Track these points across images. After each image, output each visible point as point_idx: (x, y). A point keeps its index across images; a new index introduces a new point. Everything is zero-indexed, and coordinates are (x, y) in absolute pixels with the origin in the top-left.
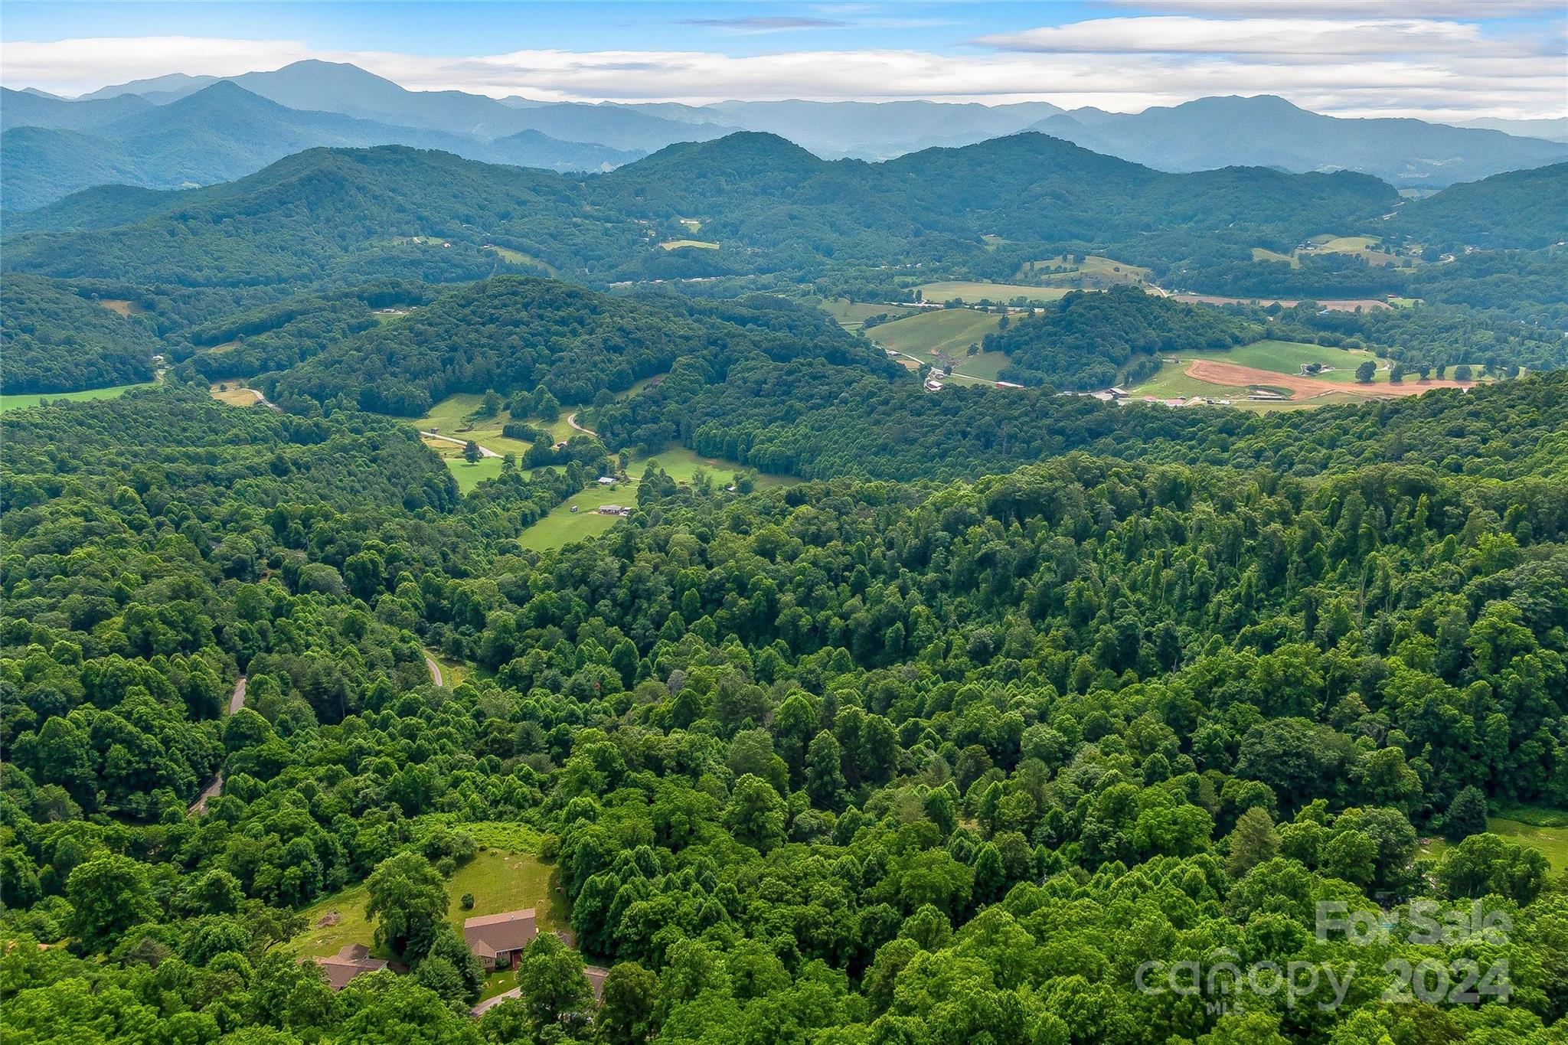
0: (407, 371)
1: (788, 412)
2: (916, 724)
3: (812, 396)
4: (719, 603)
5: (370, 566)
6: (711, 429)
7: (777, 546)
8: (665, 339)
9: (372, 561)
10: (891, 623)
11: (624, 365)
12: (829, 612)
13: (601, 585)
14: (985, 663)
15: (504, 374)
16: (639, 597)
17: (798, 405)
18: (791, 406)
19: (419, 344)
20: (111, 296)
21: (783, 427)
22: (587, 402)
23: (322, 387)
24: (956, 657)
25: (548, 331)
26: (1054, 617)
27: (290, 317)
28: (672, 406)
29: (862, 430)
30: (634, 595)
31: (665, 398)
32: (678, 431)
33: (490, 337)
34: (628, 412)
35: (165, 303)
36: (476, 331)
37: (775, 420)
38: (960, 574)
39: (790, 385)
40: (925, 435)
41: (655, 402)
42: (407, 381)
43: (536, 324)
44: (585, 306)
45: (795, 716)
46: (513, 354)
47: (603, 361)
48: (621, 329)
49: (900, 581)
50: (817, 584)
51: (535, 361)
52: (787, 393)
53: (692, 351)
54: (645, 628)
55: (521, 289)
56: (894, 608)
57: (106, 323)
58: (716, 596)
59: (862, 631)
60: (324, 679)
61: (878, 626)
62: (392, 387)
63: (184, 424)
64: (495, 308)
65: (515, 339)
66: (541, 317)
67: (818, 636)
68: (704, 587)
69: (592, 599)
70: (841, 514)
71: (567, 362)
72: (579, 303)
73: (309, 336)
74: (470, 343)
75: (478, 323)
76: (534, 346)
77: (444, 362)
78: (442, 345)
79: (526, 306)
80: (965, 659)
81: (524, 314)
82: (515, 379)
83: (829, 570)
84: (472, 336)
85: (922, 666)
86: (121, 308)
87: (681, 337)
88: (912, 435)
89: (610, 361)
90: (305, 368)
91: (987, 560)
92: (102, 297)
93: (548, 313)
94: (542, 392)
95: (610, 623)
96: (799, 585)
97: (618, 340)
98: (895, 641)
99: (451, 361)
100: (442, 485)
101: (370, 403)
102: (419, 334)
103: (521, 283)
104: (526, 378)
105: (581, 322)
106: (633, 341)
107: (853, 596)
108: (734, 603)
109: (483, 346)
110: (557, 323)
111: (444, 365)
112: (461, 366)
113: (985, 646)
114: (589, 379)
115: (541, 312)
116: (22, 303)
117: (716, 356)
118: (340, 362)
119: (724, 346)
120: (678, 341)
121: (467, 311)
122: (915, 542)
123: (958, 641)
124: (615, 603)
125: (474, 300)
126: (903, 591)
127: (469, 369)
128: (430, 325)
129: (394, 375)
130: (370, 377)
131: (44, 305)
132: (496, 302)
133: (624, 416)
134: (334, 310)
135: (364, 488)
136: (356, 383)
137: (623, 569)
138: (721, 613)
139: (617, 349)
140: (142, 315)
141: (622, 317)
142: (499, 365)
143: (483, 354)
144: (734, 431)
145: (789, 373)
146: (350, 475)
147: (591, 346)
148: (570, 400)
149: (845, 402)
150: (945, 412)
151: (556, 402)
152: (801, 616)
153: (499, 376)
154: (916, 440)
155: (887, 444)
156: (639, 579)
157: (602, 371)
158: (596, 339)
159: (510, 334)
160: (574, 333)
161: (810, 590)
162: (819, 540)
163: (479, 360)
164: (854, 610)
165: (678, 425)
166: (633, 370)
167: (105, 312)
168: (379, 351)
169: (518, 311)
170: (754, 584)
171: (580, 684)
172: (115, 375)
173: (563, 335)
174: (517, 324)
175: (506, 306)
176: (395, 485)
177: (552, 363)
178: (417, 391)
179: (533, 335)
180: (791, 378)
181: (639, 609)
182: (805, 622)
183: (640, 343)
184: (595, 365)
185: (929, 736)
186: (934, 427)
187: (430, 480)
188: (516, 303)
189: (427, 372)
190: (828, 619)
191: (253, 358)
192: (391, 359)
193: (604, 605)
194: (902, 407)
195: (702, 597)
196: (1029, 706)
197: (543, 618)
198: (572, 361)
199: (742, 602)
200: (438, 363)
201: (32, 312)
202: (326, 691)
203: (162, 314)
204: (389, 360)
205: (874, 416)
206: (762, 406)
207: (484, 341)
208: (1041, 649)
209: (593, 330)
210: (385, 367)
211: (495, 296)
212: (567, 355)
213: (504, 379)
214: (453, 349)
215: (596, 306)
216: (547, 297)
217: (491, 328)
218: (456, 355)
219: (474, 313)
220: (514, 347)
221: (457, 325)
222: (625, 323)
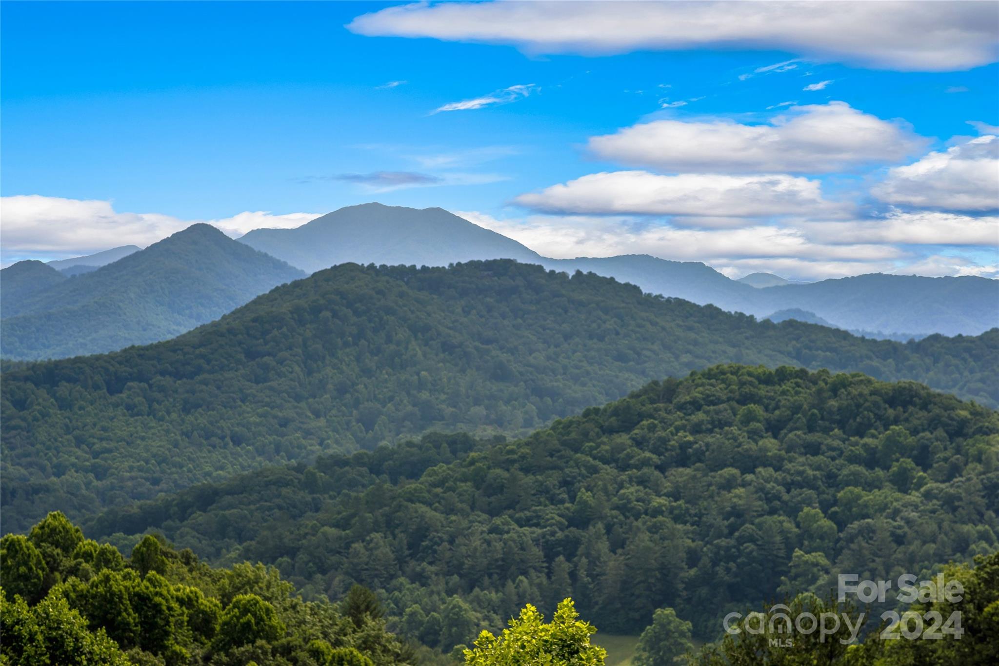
0: (454, 568)
19: (493, 512)
25: (832, 480)
33: (675, 495)
36: (642, 482)
42: (450, 592)
43: (800, 464)
44: (933, 424)
46: (732, 529)
51: (792, 545)
55: (763, 391)
64: (696, 429)
65: (739, 496)
66: (813, 449)
72: (920, 417)
74: (624, 509)
75: (646, 463)
76: (792, 512)
77: (550, 551)
78: (551, 513)
79: (775, 429)
81: (770, 444)
84: (631, 491)
93: (834, 439)
99: (570, 548)
103: (767, 380)
105: (923, 458)
109: (657, 512)
110: (854, 459)
111: (548, 556)
112: (594, 561)
115: (812, 438)
118: (292, 552)
121: (623, 439)
125: (641, 416)
128: (526, 470)
129: (420, 579)
132: (698, 418)
142: (693, 558)
143: (654, 529)
153: (691, 585)
159: (728, 485)
160: (903, 483)
168: (390, 525)
169: (754, 435)
173: (870, 486)
174: (748, 464)
175: (720, 424)
188: (749, 418)
198: (899, 540)
200: (537, 552)
204: (414, 546)
207: (658, 501)
209: (955, 471)
210: (401, 561)
211: (696, 406)
212: (882, 523)
213: (704, 591)
214: (581, 520)
215: (964, 422)
216: (833, 403)
217: (682, 474)
218: (584, 535)
219: (639, 443)
220: (737, 514)
221: (593, 471)
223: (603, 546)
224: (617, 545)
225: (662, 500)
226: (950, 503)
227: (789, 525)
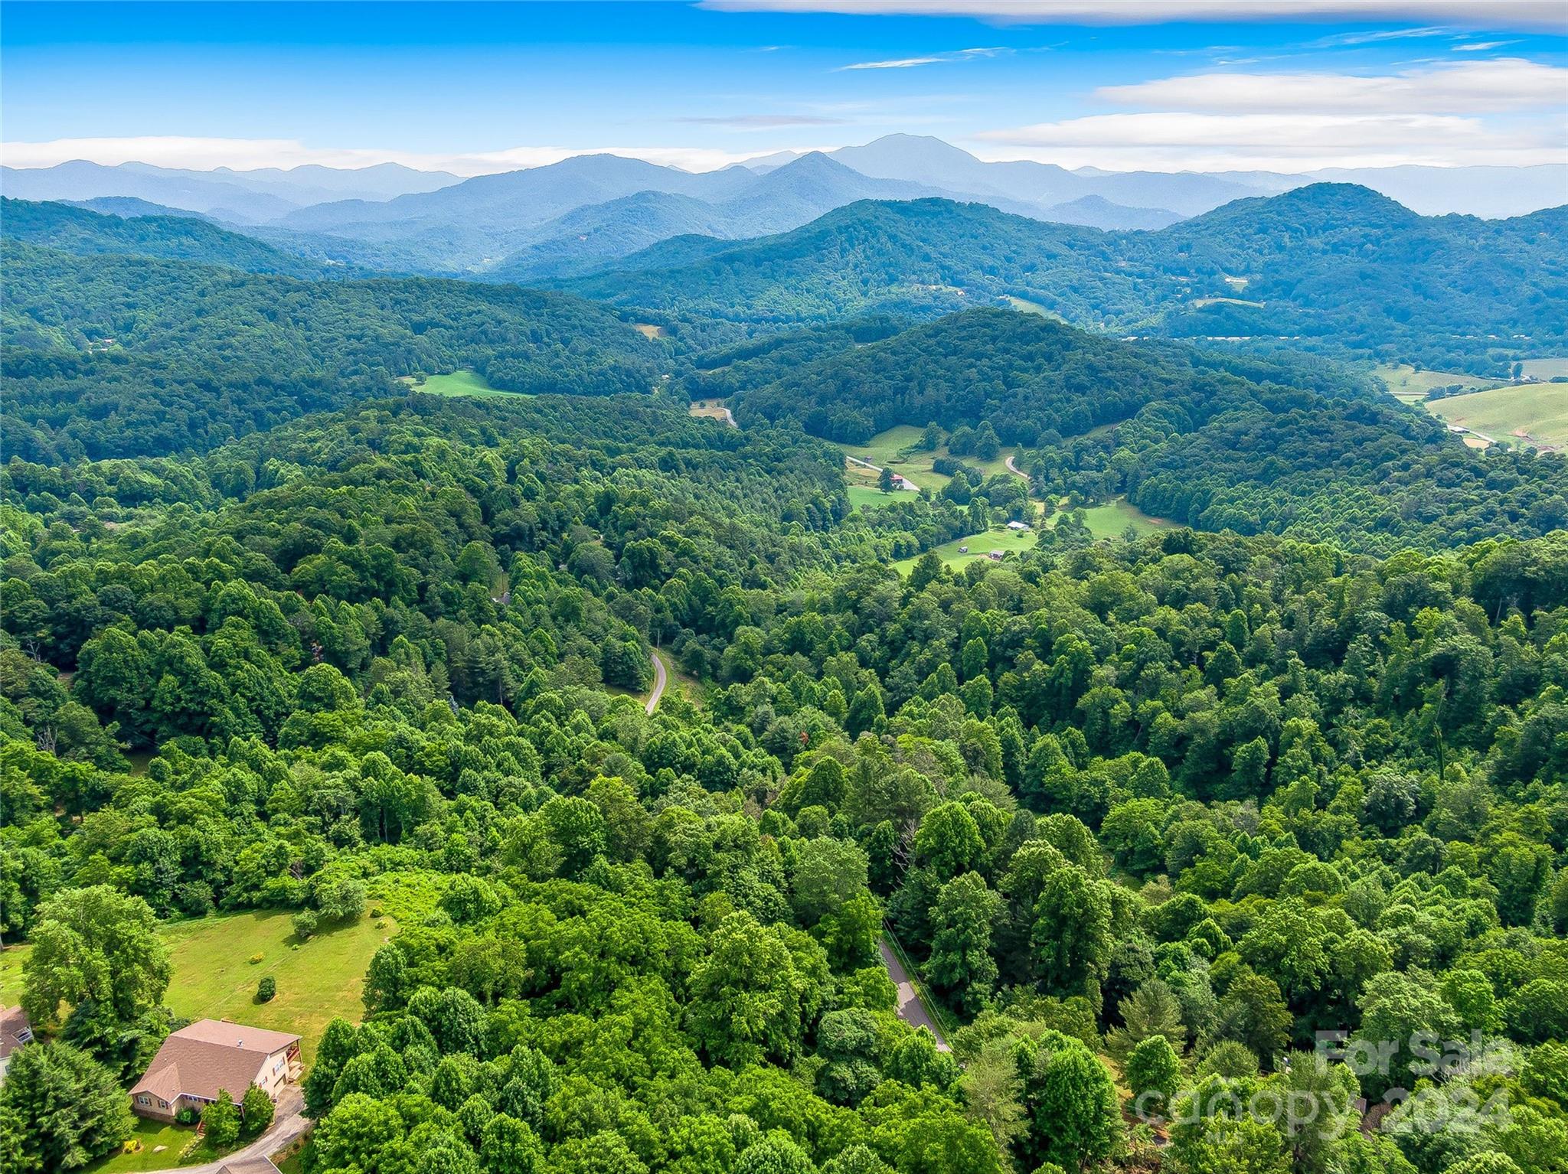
0: (858, 397)
1: (1265, 471)
2: (1191, 904)
3: (1304, 454)
4: (1010, 663)
5: (647, 555)
6: (1161, 481)
7: (1118, 599)
8: (1139, 381)
9: (650, 550)
10: (1250, 736)
11: (1084, 406)
12: (1159, 703)
13: (872, 615)
14: (1392, 832)
15: (954, 408)
16: (913, 638)
17: (1281, 462)
18: (1272, 463)
19: (877, 372)
20: (646, 321)
21: (1254, 487)
22: (1030, 443)
23: (777, 406)
24: (1337, 811)
25: (1011, 366)
26: (1548, 781)
27: (778, 343)
28: (1124, 453)
29: (1359, 498)
30: (909, 633)
31: (1119, 444)
32: (1123, 482)
33: (948, 369)
34: (1071, 455)
35: (686, 329)
36: (936, 362)
37: (1248, 478)
38: (1393, 681)
39: (1278, 440)
40: (1451, 512)
41: (1106, 448)
42: (855, 408)
43: (999, 358)
44: (1058, 341)
45: (942, 836)
46: (966, 387)
47: (1060, 400)
48: (1090, 367)
49: (1287, 678)
50: (1153, 659)
51: (988, 395)
52: (1272, 449)
53: (1168, 396)
54: (906, 677)
55: (992, 321)
56: (1258, 715)
57: (631, 342)
58: (1010, 653)
59: (1198, 739)
60: (482, 658)
61: (1229, 737)
62: (841, 412)
63: (627, 423)
64: (962, 339)
65: (973, 373)
66: (1007, 351)
67: (1137, 733)
68: (997, 638)
69: (856, 632)
70: (1228, 570)
71: (1020, 397)
72: (1053, 338)
73: (790, 363)
74: (927, 375)
75: (939, 353)
76: (990, 380)
77: (896, 392)
78: (899, 374)
79: (994, 339)
80: (1350, 818)
81: (990, 347)
82: (964, 414)
83: (1178, 644)
84: (931, 366)
85: (1272, 815)
86: (650, 332)
87: (1162, 380)
88: (1432, 509)
89: (1068, 400)
90: (768, 389)
91: (1445, 666)
92: (638, 321)
93: (1016, 347)
94: (985, 428)
95: (864, 663)
96: (1128, 657)
97: (1083, 378)
98: (1252, 765)
99: (903, 391)
100: (828, 505)
101: (817, 427)
102: (879, 362)
103: (997, 315)
104: (973, 413)
105: (1049, 358)
106: (1101, 380)
107: (1202, 687)
108: (1028, 668)
109: (939, 377)
110: (1022, 358)
111: (895, 394)
112: (911, 397)
113: (1400, 805)
114: (1039, 419)
115: (1008, 345)
116: (569, 319)
117: (1198, 404)
118: (798, 385)
119: (1213, 393)
120: (1156, 384)
121: (932, 341)
122: (1327, 622)
123: (1350, 784)
124: (882, 641)
125: (943, 331)
126: (1286, 692)
127: (918, 401)
128: (894, 353)
129: (844, 400)
130: (822, 401)
131: (585, 322)
132: (964, 333)
133: (1065, 461)
134: (820, 340)
135: (745, 496)
136: (809, 407)
137: (905, 601)
138: (1008, 676)
139: (1081, 389)
140: (665, 340)
141: (1095, 355)
142: (949, 398)
143: (936, 385)
144: (1189, 486)
145: (1281, 425)
146: (737, 480)
147: (1051, 382)
148: (1011, 438)
149: (1349, 463)
150: (1491, 485)
151: (997, 440)
152: (1117, 702)
153: (947, 409)
154: (1435, 517)
155: (1390, 519)
156: (920, 615)
157: (1057, 411)
158: (1058, 376)
159: (971, 366)
160: (1038, 369)
161: (1141, 666)
162: (1179, 601)
163: (930, 391)
164: (1198, 706)
165: (1125, 476)
166: (1094, 413)
167: (634, 333)
168: (837, 376)
169: (985, 343)
170: (1062, 644)
171: (783, 730)
172: (619, 385)
173: (1025, 370)
174: (979, 357)
175: (972, 337)
176: (779, 498)
177: (1006, 398)
178: (860, 417)
179: (992, 369)
180: (1279, 431)
181: (908, 654)
182: (1121, 710)
183: (1110, 383)
184: (1051, 402)
185: (1206, 933)
186: (1467, 504)
187: (817, 497)
188: (984, 335)
189: (876, 399)
190: (1155, 712)
191: (734, 379)
192: (846, 385)
193: (866, 640)
194: (1429, 475)
195: (991, 652)
196: (1420, 929)
197: (798, 643)
198: (1027, 398)
199: (1038, 666)
200: (890, 392)
201: (574, 327)
202: (483, 672)
203: (681, 339)
204: (844, 385)
205: (1385, 483)
206: (1236, 461)
207: (940, 372)
208: (1497, 830)
209: (1058, 367)
210: (839, 392)
211: (964, 328)
213: (950, 414)
214: (908, 379)
215: (1070, 342)
216: (1019, 330)
217: (952, 359)
219: (939, 344)
220: (969, 381)
221: (919, 355)
222: (1098, 361)
225: (942, 372)
227: (988, 387)
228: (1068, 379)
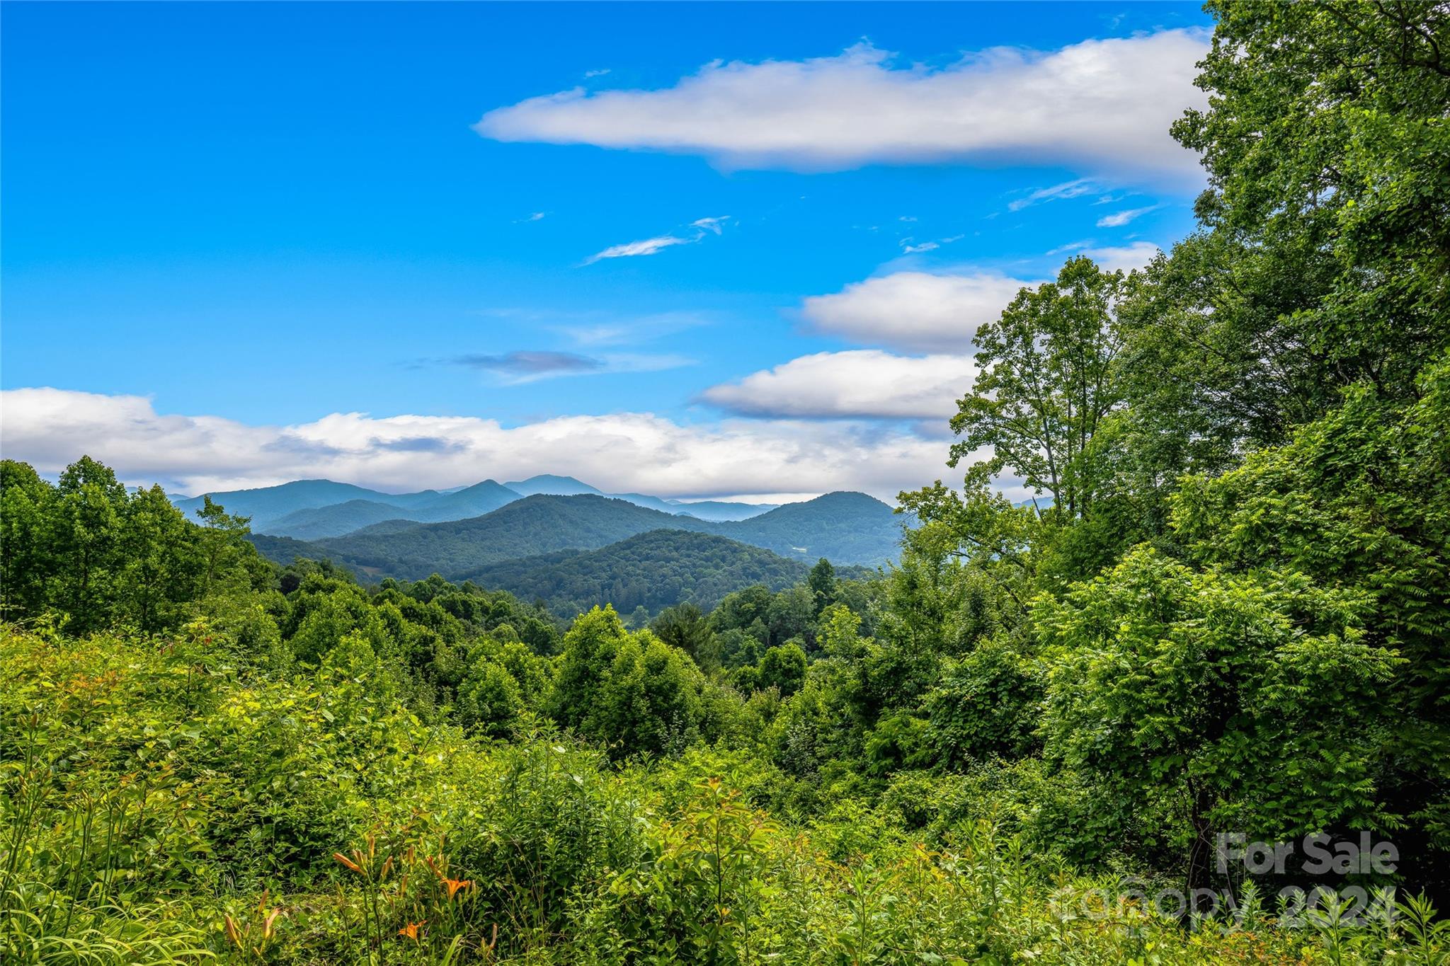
0: (571, 592)
8: (798, 570)
15: (654, 596)
19: (585, 574)
20: (366, 563)
25: (694, 565)
27: (488, 569)
33: (644, 570)
36: (634, 565)
42: (570, 600)
43: (684, 560)
44: (726, 549)
46: (662, 581)
48: (759, 561)
51: (681, 586)
55: (673, 537)
64: (651, 549)
65: (665, 570)
66: (689, 556)
71: (711, 583)
72: (722, 546)
74: (628, 574)
75: (635, 559)
76: (682, 575)
77: (603, 587)
78: (604, 575)
79: (677, 549)
81: (675, 554)
82: (663, 601)
84: (630, 568)
92: (358, 563)
93: (695, 553)
97: (756, 569)
99: (610, 586)
102: (585, 567)
103: (675, 533)
105: (723, 559)
106: (769, 570)
109: (638, 575)
110: (701, 559)
111: (603, 589)
112: (617, 591)
115: (689, 552)
118: (517, 587)
121: (628, 552)
125: (634, 544)
127: (624, 593)
128: (596, 561)
129: (560, 596)
130: (539, 597)
132: (652, 545)
139: (756, 576)
141: (759, 554)
142: (649, 590)
143: (637, 581)
153: (648, 598)
158: (736, 569)
159: (662, 567)
160: (717, 567)
163: (633, 586)
168: (550, 579)
169: (670, 551)
173: (706, 567)
174: (668, 560)
175: (659, 547)
177: (697, 587)
178: (576, 605)
179: (681, 567)
183: (776, 572)
184: (735, 587)
188: (669, 546)
189: (589, 593)
198: (715, 585)
200: (599, 587)
204: (558, 585)
207: (638, 572)
209: (733, 563)
210: (554, 590)
211: (652, 541)
212: (710, 579)
213: (653, 601)
214: (613, 577)
215: (736, 548)
216: (695, 541)
217: (646, 563)
218: (614, 582)
219: (633, 553)
220: (664, 576)
221: (618, 561)
222: (764, 557)
223: (621, 586)
224: (625, 585)
225: (640, 571)
226: (731, 573)
227: (681, 580)
228: (744, 569)
